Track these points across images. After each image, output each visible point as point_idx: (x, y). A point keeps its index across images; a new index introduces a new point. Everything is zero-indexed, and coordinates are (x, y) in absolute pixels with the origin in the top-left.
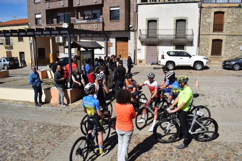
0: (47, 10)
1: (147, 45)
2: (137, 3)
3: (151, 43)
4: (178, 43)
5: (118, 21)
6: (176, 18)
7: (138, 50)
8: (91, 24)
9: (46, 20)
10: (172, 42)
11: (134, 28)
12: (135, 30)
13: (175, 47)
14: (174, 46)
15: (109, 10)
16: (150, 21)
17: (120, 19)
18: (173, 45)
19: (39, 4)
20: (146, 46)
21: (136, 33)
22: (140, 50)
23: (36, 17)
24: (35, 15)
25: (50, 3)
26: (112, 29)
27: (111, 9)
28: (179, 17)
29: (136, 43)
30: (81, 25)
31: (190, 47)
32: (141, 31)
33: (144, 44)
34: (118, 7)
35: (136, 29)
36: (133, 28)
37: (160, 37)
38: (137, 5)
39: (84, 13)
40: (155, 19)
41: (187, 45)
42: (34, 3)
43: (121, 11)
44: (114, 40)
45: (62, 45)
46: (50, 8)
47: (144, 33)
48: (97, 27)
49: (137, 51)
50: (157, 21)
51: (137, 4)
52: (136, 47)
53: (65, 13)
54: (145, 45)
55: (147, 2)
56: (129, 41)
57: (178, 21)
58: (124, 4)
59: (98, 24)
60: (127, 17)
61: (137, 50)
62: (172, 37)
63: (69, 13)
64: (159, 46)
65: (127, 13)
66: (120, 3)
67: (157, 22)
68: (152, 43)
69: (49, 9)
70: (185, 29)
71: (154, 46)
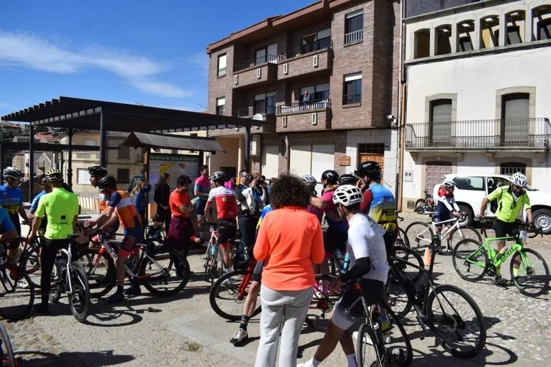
0: (234, 90)
1: (428, 164)
2: (406, 62)
3: (437, 157)
4: (508, 158)
5: (359, 104)
6: (502, 90)
7: (406, 174)
8: (306, 115)
9: (233, 109)
10: (490, 154)
11: (397, 121)
12: (399, 126)
13: (499, 167)
14: (496, 165)
15: (342, 81)
16: (435, 104)
17: (362, 99)
18: (494, 163)
19: (224, 78)
20: (425, 166)
21: (402, 132)
22: (410, 174)
23: (219, 104)
24: (217, 99)
25: (239, 75)
26: (346, 125)
27: (348, 79)
28: (510, 88)
29: (401, 158)
30: (289, 117)
31: (544, 169)
32: (415, 127)
33: (420, 159)
34: (360, 73)
35: (402, 124)
36: (395, 121)
37: (459, 143)
38: (405, 67)
39: (300, 92)
40: (448, 98)
41: (534, 161)
42: (216, 77)
43: (364, 82)
44: (355, 149)
45: (257, 162)
46: (240, 85)
47: (421, 131)
48: (317, 120)
49: (404, 177)
50: (453, 101)
51: (405, 64)
52: (401, 167)
53: (268, 95)
54: (423, 164)
55: (429, 56)
56: (385, 152)
57: (506, 98)
58: (371, 65)
59: (318, 113)
60: (381, 95)
61: (404, 174)
62: (492, 143)
63: (273, 94)
64: (456, 165)
65: (382, 86)
66: (364, 64)
67: (451, 103)
68: (439, 159)
69: (237, 86)
70: (526, 120)
71: (445, 167)
